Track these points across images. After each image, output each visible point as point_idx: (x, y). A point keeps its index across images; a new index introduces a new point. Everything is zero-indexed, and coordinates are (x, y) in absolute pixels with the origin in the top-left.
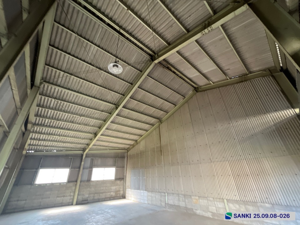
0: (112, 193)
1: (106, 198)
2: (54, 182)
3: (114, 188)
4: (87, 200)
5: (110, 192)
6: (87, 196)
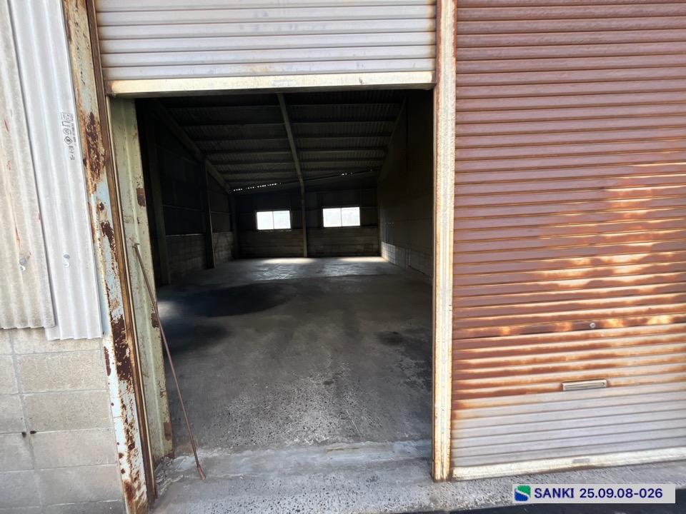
0: (358, 247)
2: (277, 227)
3: (361, 239)
4: (323, 253)
5: (356, 245)
6: (322, 247)
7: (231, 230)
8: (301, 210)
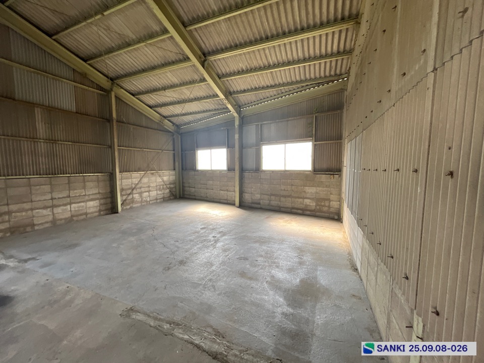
0: (307, 201)
1: (293, 208)
2: (214, 168)
3: (311, 190)
4: (259, 204)
5: (304, 198)
6: (258, 196)
7: (174, 170)
8: (234, 147)
